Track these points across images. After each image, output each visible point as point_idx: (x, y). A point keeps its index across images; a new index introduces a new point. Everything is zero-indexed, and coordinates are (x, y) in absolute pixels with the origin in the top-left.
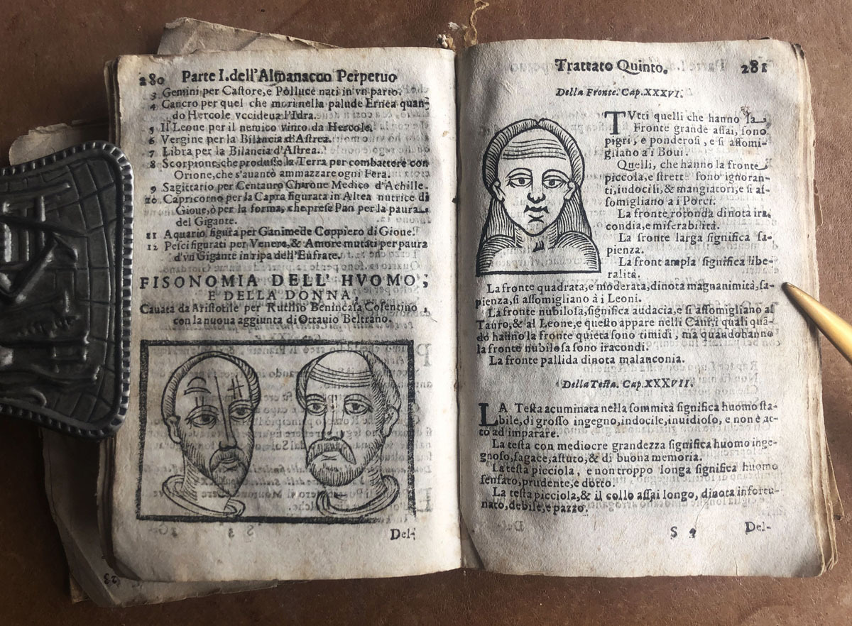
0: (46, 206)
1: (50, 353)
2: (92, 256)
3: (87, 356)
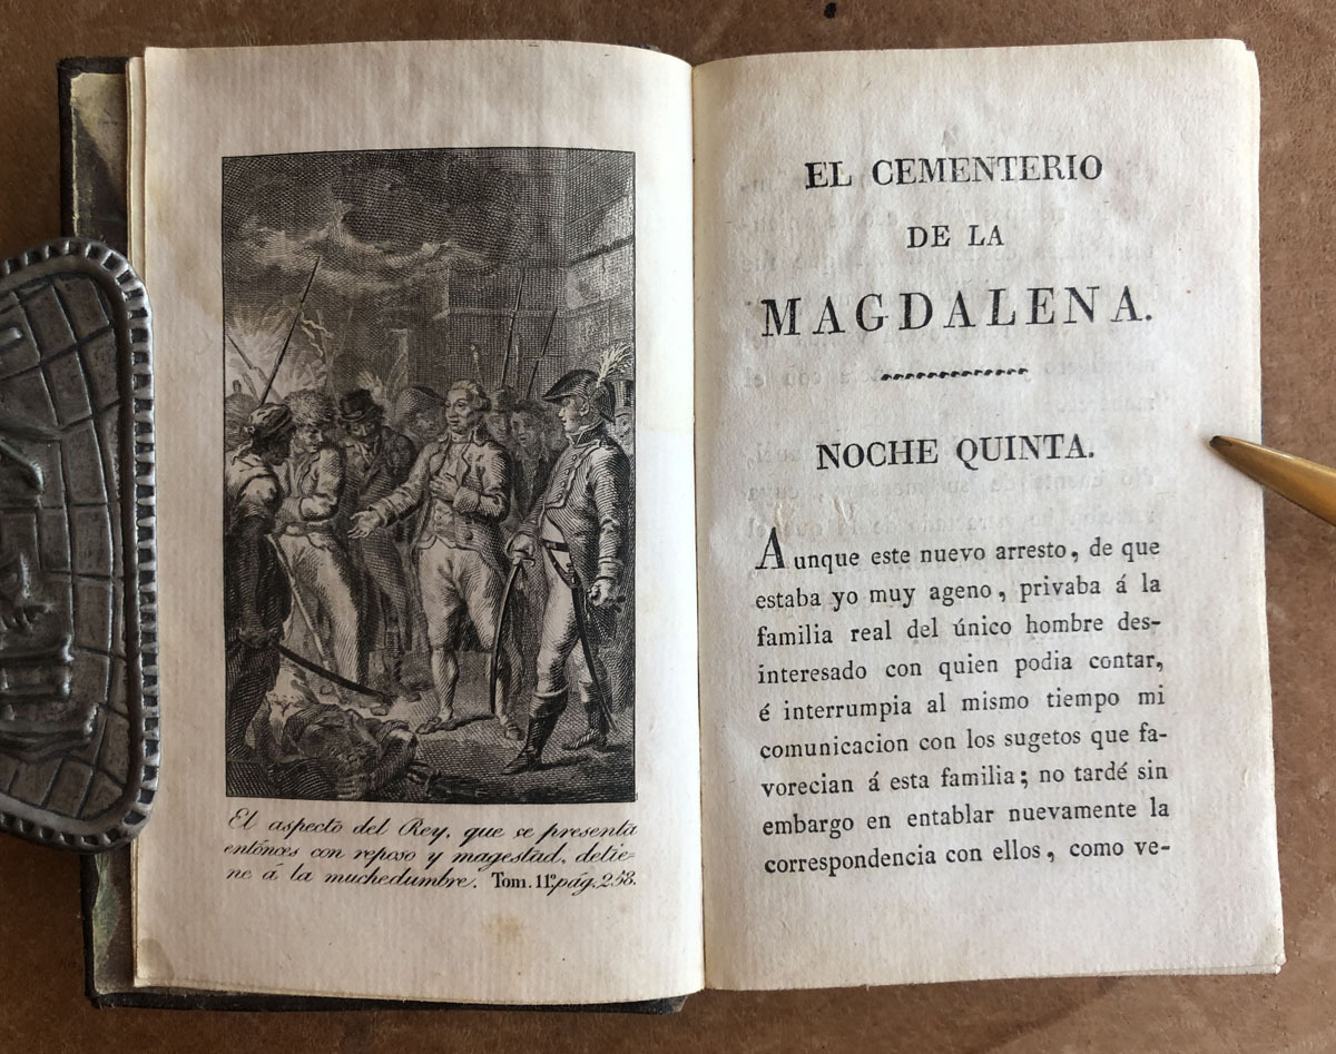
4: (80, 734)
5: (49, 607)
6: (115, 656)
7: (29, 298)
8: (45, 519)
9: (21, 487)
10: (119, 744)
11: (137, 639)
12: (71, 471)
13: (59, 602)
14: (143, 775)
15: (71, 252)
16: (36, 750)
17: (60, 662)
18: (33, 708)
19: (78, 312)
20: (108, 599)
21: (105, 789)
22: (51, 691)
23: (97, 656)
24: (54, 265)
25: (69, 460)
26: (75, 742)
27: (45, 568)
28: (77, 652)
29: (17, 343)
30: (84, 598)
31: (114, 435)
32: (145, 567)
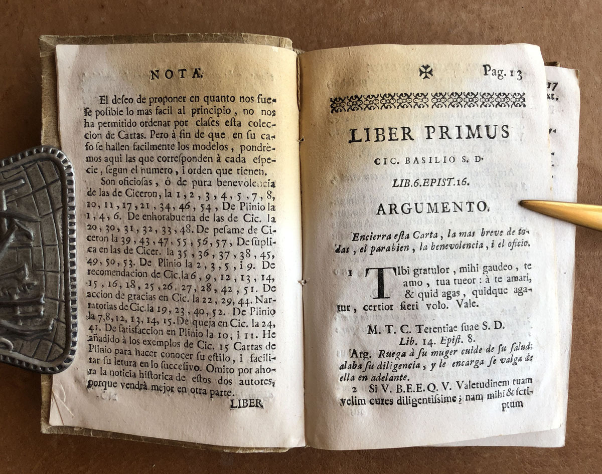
0: (7, 198)
1: (15, 311)
2: (44, 236)
3: (44, 312)
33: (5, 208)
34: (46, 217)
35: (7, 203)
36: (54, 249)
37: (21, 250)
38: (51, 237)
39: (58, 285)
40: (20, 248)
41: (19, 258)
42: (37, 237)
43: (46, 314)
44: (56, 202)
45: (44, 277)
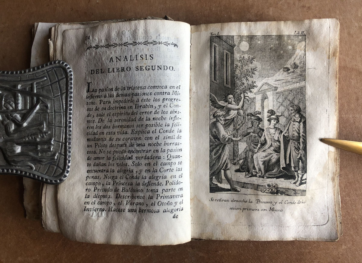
0: (36, 87)
2: (55, 107)
4: (54, 159)
5: (49, 133)
6: (62, 143)
7: (48, 71)
8: (49, 115)
9: (45, 108)
10: (62, 161)
11: (67, 139)
12: (55, 105)
13: (51, 131)
14: (67, 167)
15: (58, 63)
16: (45, 162)
17: (51, 144)
18: (45, 153)
19: (58, 75)
20: (61, 131)
21: (59, 171)
22: (48, 150)
23: (58, 143)
24: (54, 65)
25: (55, 103)
26: (53, 161)
27: (49, 125)
28: (54, 142)
29: (46, 80)
30: (57, 131)
31: (64, 98)
32: (70, 125)
33: (35, 92)
34: (57, 97)
35: (36, 89)
36: (60, 114)
37: (42, 114)
38: (59, 108)
39: (61, 134)
40: (42, 113)
41: (41, 119)
42: (51, 108)
43: (54, 150)
44: (62, 89)
45: (54, 129)
